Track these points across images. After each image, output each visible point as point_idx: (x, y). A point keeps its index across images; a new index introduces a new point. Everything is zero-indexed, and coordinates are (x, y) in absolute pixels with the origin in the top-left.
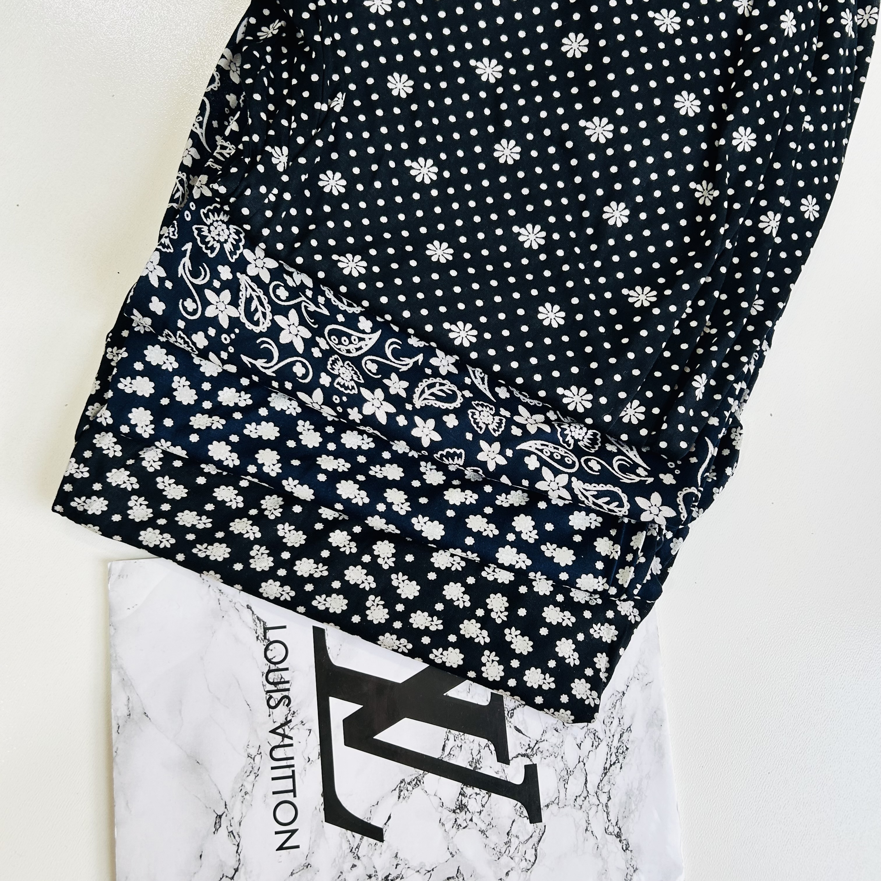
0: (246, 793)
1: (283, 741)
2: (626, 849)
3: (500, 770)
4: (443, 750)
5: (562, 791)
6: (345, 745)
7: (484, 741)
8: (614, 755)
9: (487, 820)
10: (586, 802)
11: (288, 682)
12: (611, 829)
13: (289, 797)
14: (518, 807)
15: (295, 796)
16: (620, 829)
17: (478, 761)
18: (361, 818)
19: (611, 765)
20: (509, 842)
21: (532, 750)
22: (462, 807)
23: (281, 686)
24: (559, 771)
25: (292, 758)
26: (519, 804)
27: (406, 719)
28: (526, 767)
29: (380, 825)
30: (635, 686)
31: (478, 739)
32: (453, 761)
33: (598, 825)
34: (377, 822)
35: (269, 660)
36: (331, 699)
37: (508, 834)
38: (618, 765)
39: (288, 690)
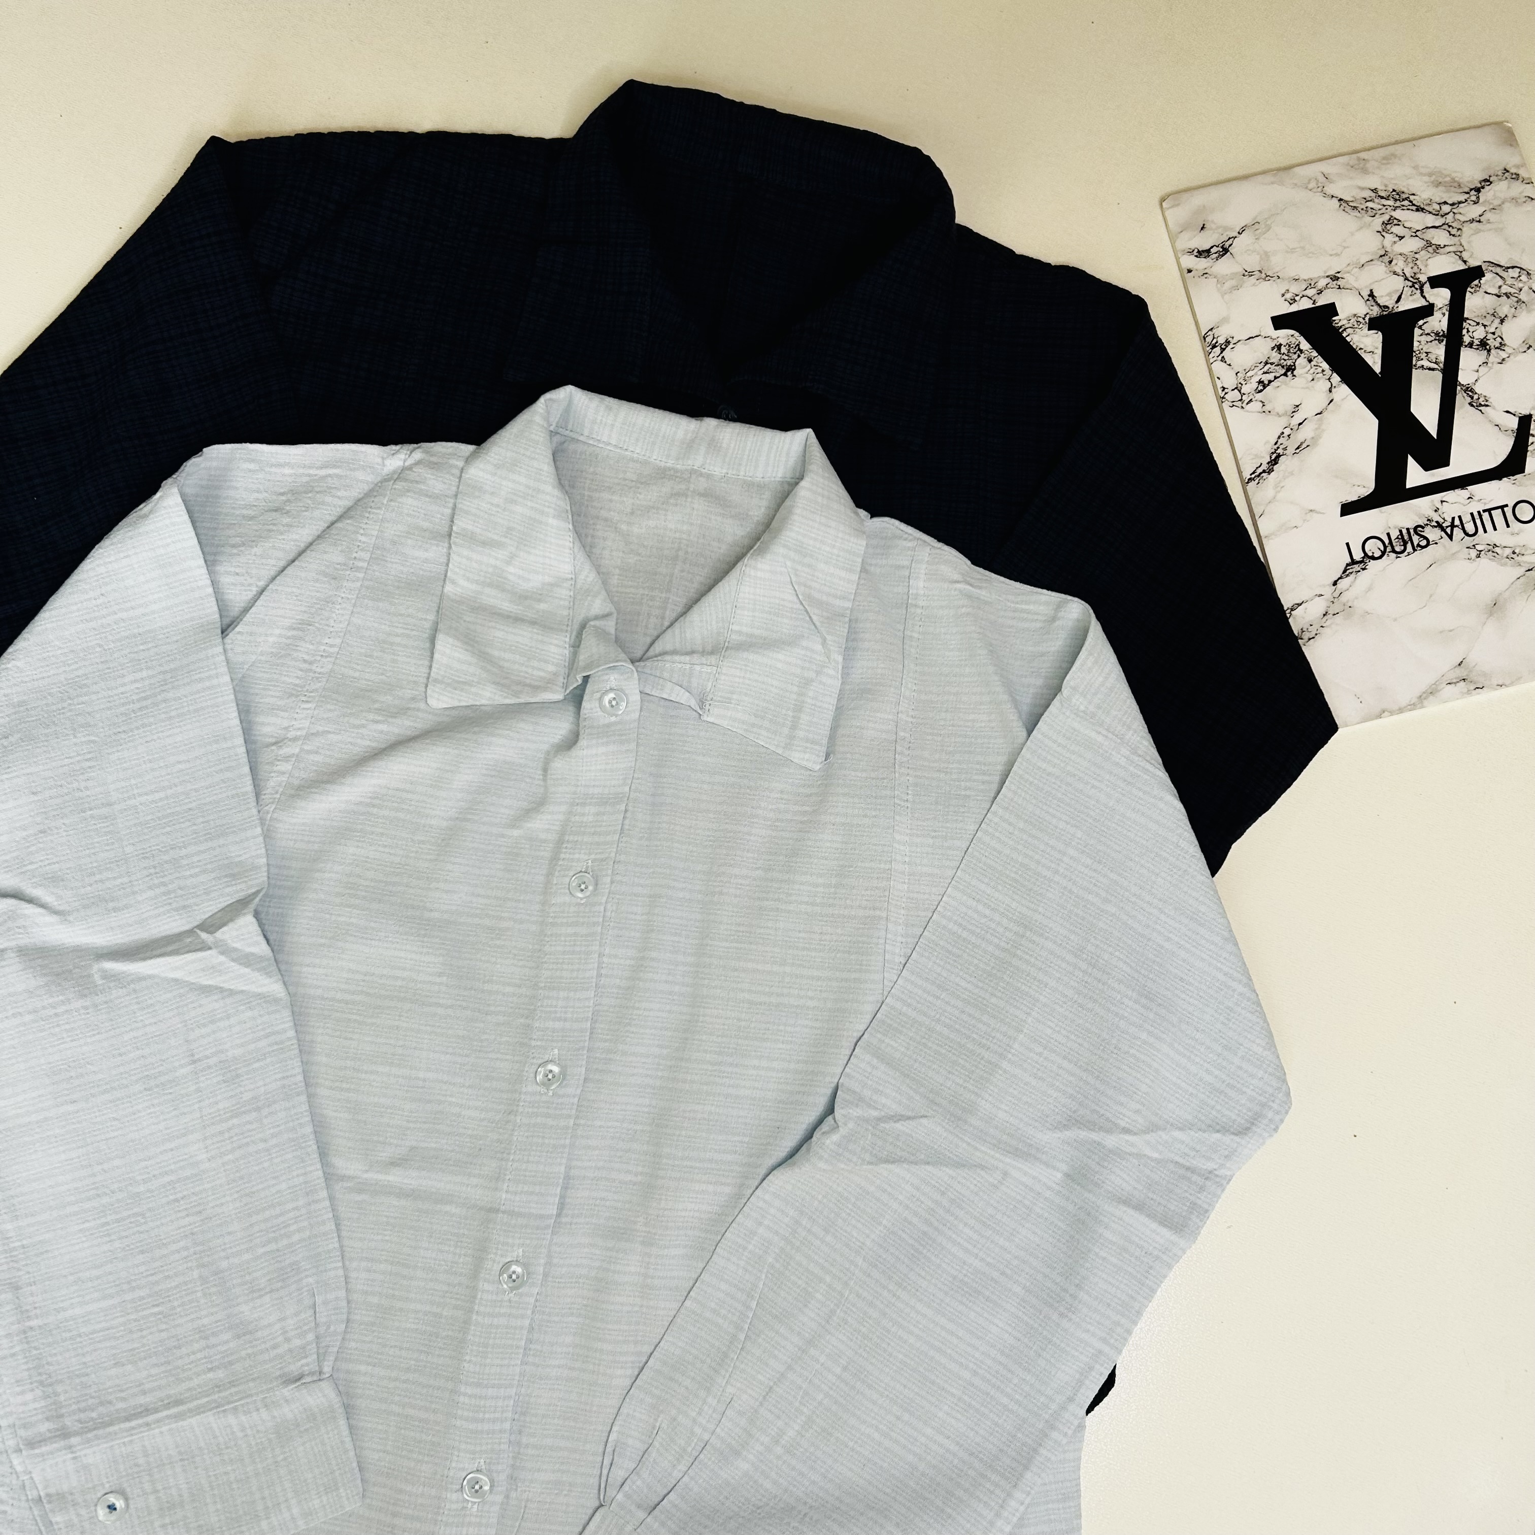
0: (1514, 553)
1: (1457, 526)
2: (1488, 181)
3: (1440, 312)
4: (1433, 369)
5: (1448, 249)
6: (1448, 465)
7: (1417, 331)
8: (1403, 203)
9: (1490, 318)
10: (1453, 225)
11: (1401, 531)
12: (1474, 198)
13: (1509, 511)
14: (1472, 290)
15: (1507, 506)
16: (1471, 190)
17: (1437, 334)
18: (1513, 439)
19: (1414, 205)
20: (1506, 294)
21: (1414, 283)
22: (1483, 344)
23: (1406, 537)
24: (1430, 255)
25: (1472, 514)
26: (1469, 289)
27: (1412, 410)
28: (1432, 287)
29: (1517, 419)
30: (1330, 190)
31: (1416, 338)
32: (1442, 358)
33: (1472, 211)
34: (1514, 423)
35: (1383, 553)
36: (1407, 487)
37: (1499, 296)
38: (1412, 198)
39: (1408, 529)
